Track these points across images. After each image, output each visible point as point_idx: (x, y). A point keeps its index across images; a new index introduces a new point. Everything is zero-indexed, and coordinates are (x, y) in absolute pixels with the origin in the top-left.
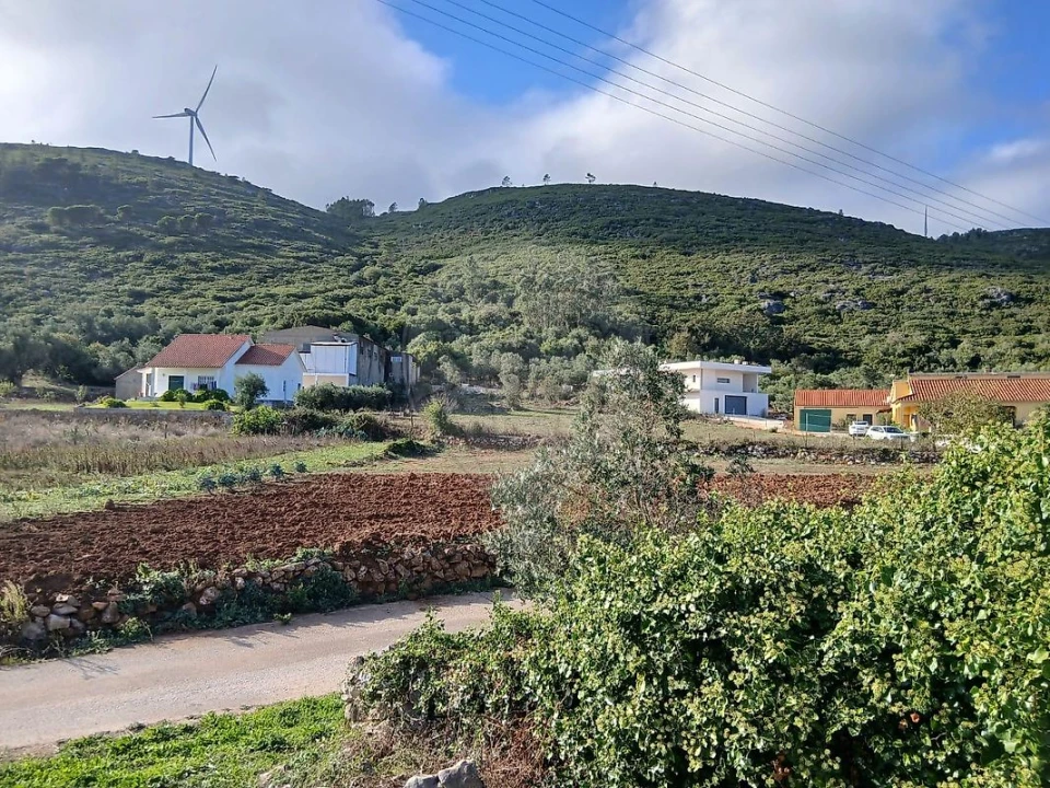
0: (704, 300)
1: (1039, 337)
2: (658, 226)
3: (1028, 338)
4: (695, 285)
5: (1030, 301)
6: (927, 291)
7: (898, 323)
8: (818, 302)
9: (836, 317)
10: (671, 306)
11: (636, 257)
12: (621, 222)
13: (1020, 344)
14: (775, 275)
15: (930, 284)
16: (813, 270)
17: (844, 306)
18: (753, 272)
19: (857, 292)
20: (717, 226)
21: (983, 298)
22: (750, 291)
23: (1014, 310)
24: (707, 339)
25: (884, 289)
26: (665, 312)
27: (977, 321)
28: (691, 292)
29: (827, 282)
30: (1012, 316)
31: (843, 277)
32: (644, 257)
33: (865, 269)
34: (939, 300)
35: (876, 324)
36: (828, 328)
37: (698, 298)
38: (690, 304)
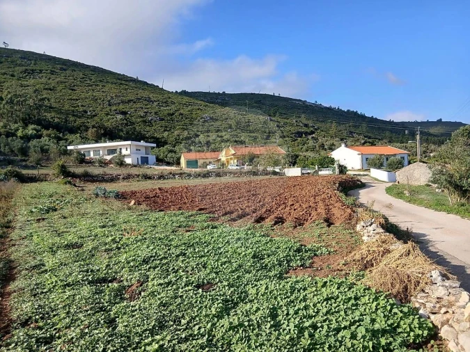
0: (89, 113)
1: (224, 134)
2: (53, 74)
3: (220, 134)
4: (82, 106)
5: (217, 120)
6: (182, 115)
7: (175, 127)
8: (141, 117)
9: (150, 123)
10: (73, 115)
11: (46, 89)
12: (33, 70)
13: (218, 136)
14: (119, 103)
15: (182, 111)
16: (135, 102)
17: (152, 120)
18: (109, 101)
19: (156, 113)
20: (83, 78)
21: (201, 118)
22: (110, 110)
23: (213, 123)
24: (102, 132)
25: (166, 112)
26: (72, 118)
27: (201, 127)
28: (81, 109)
29: (142, 108)
30: (212, 125)
31: (148, 106)
32: (51, 90)
33: (156, 104)
34: (187, 119)
35: (166, 127)
36: (148, 128)
37: (86, 112)
38: (83, 115)
